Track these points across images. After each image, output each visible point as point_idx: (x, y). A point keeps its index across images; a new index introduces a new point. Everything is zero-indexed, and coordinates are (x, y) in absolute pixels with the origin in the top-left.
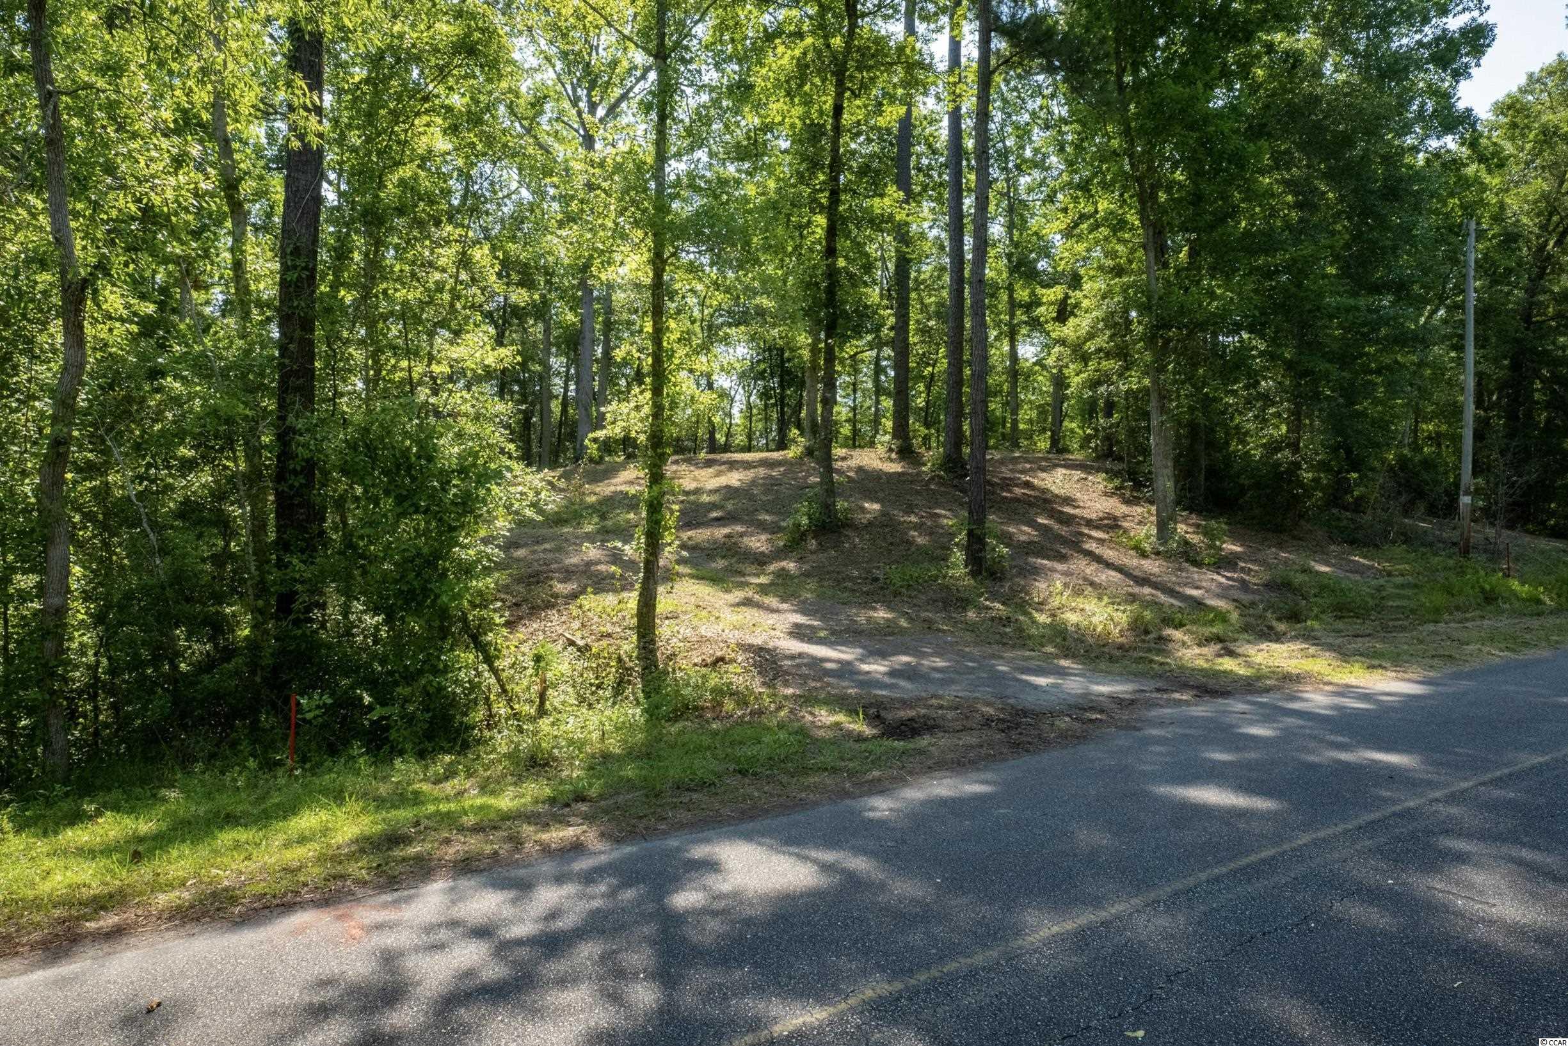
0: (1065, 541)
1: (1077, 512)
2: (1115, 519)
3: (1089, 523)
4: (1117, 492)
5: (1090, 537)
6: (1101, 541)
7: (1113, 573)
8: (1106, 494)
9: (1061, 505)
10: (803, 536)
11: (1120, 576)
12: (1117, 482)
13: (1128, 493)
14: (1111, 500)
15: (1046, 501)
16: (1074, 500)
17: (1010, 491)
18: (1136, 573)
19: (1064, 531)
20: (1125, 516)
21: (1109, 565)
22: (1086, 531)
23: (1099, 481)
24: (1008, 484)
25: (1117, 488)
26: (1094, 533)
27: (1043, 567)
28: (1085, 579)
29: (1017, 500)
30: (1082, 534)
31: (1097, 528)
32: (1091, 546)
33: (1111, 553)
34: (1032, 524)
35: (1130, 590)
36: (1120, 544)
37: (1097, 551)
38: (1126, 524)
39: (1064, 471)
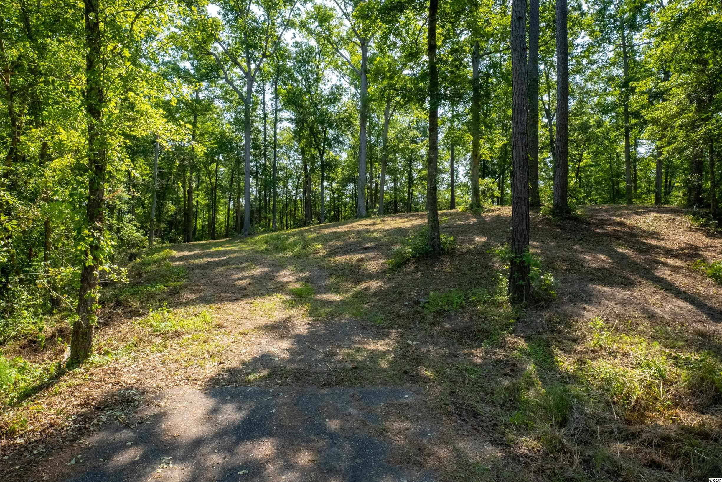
0: (636, 268)
1: (661, 243)
2: (697, 249)
3: (669, 253)
4: (704, 228)
5: (665, 264)
6: (676, 269)
7: (682, 303)
8: (691, 230)
9: (645, 238)
10: (405, 262)
11: (689, 306)
12: (703, 221)
13: (712, 230)
14: (696, 235)
15: (633, 235)
16: (657, 234)
17: (602, 228)
18: (712, 303)
19: (639, 259)
20: (707, 247)
21: (679, 294)
22: (663, 259)
23: (687, 220)
24: (603, 223)
25: (702, 226)
26: (671, 262)
27: (602, 293)
28: (644, 310)
29: (607, 235)
30: (657, 262)
31: (675, 256)
32: (664, 273)
33: (685, 280)
34: (610, 253)
35: (700, 327)
36: (697, 272)
37: (669, 279)
38: (706, 254)
39: (655, 214)
